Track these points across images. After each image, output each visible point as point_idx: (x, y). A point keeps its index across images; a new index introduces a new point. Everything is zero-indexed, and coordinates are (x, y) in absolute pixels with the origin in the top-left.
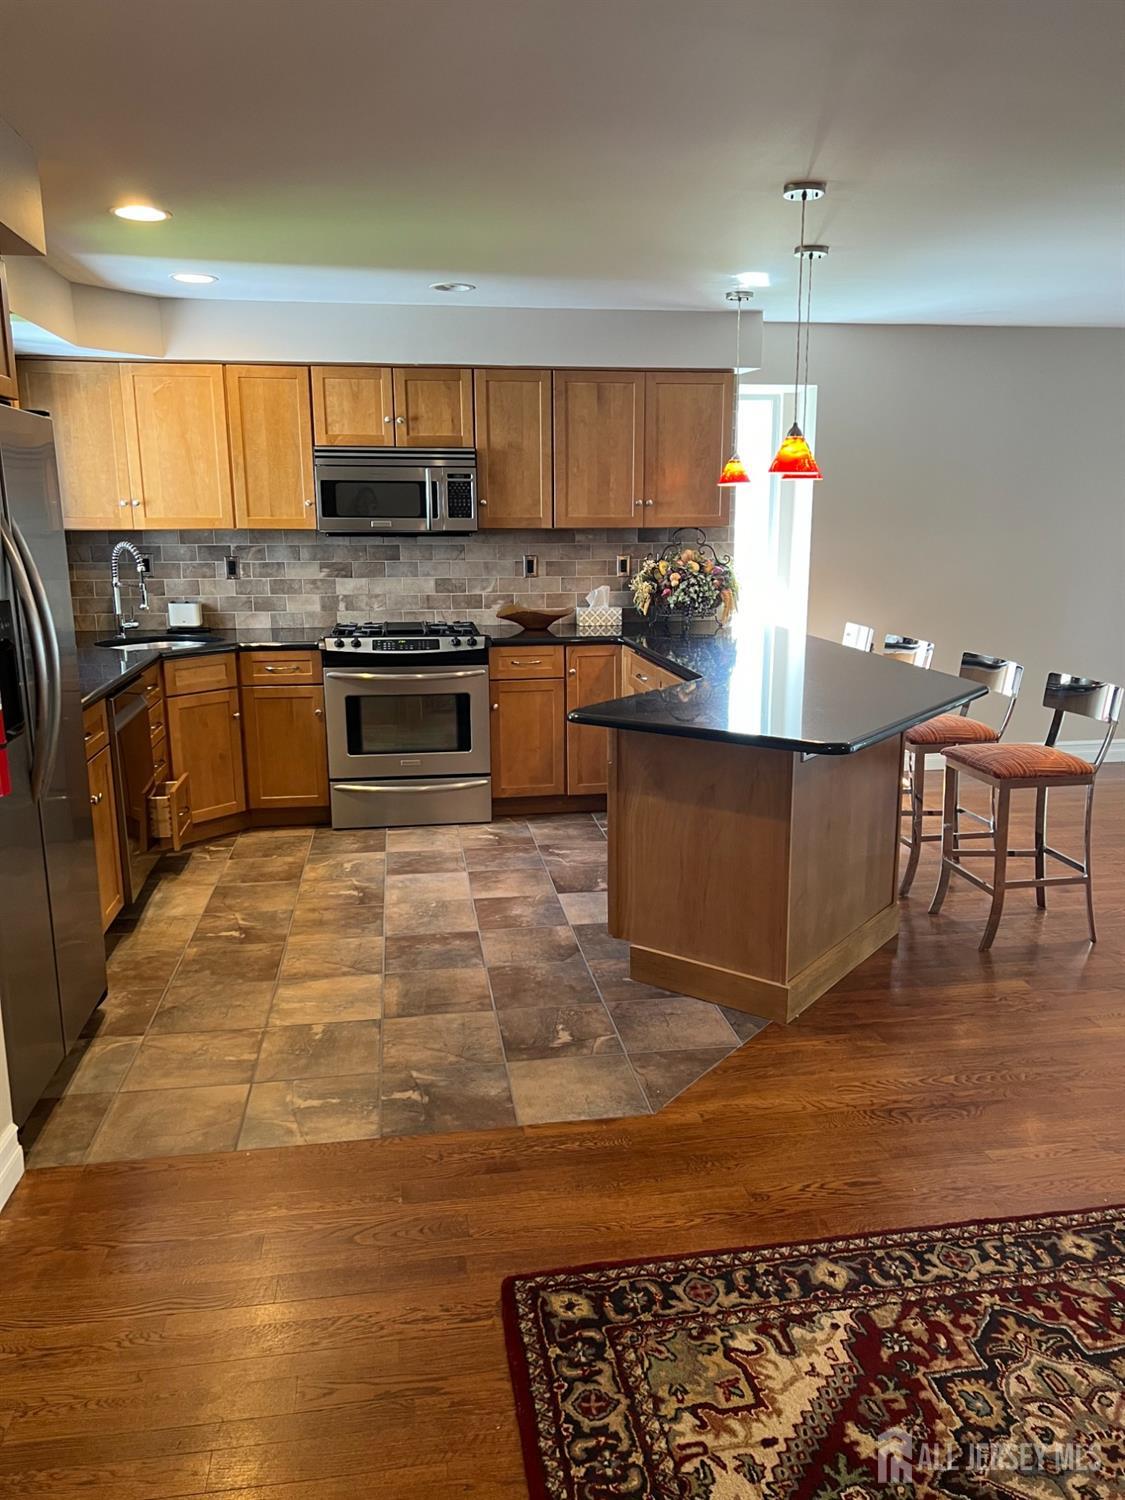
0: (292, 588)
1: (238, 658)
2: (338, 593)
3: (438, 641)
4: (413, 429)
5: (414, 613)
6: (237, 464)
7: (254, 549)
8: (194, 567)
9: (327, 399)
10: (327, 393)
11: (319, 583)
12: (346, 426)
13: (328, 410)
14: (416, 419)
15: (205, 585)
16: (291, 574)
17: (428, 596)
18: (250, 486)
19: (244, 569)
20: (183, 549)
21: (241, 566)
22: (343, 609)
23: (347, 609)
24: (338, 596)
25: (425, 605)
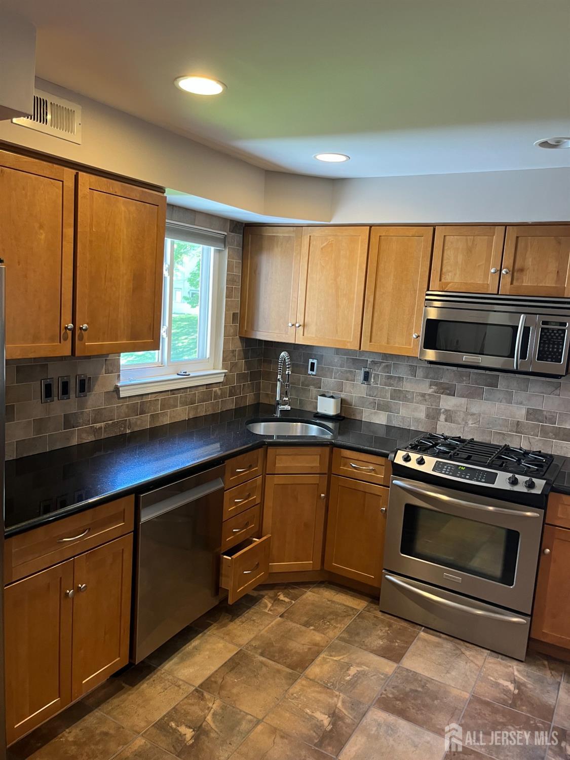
0: (406, 397)
1: (331, 452)
2: (441, 407)
3: (497, 474)
4: (517, 279)
5: (503, 434)
6: (369, 302)
7: (384, 364)
8: (342, 372)
9: (445, 252)
10: (446, 248)
11: (427, 397)
12: (458, 275)
13: (445, 262)
14: (522, 270)
15: (348, 385)
16: (407, 386)
17: (518, 421)
18: (375, 319)
19: (374, 379)
20: (336, 359)
21: (372, 376)
22: (443, 420)
23: (446, 421)
24: (440, 409)
25: (514, 429)
